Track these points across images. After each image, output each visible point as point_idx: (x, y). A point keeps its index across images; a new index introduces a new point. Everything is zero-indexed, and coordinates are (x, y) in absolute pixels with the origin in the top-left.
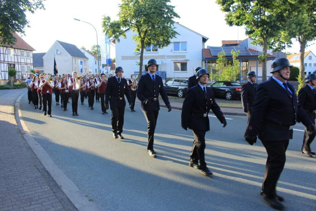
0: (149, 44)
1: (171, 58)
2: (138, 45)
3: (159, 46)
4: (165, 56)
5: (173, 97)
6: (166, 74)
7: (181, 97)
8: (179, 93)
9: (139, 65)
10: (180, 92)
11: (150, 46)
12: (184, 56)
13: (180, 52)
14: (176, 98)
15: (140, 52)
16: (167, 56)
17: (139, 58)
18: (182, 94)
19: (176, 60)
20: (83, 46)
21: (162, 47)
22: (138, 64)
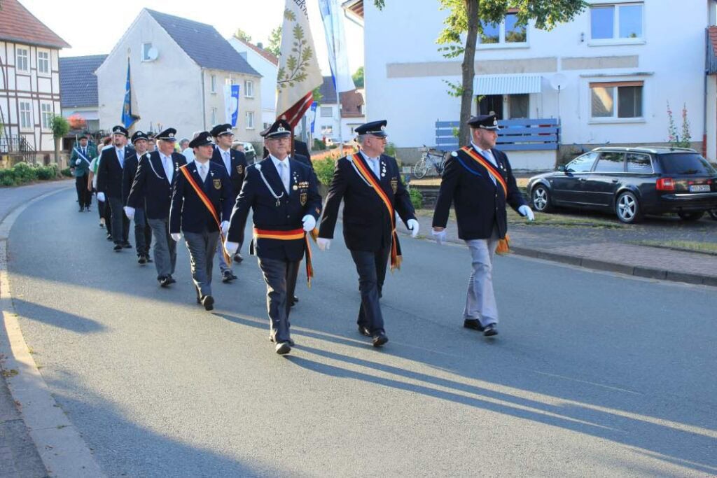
0: (497, 13)
1: (579, 68)
2: (454, 19)
3: (539, 20)
4: (555, 59)
5: (595, 221)
6: (558, 131)
7: (631, 223)
8: (621, 205)
9: (458, 95)
10: (623, 202)
11: (498, 22)
12: (633, 60)
13: (616, 44)
14: (609, 226)
15: (464, 46)
16: (565, 60)
17: (461, 71)
18: (632, 208)
19: (601, 76)
20: (239, 31)
21: (553, 21)
22: (455, 91)
